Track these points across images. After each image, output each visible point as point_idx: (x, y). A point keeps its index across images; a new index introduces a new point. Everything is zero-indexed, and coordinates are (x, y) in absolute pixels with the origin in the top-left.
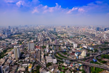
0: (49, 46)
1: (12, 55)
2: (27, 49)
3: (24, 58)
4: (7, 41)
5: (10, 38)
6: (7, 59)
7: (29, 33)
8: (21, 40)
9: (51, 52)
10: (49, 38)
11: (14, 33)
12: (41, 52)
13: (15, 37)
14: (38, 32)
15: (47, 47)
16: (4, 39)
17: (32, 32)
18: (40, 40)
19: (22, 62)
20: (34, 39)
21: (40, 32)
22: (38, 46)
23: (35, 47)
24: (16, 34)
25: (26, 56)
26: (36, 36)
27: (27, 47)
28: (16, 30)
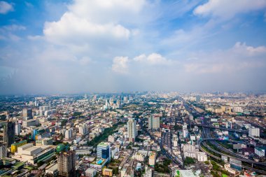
0: (188, 127)
1: (125, 133)
2: (147, 127)
3: (142, 141)
4: (118, 113)
5: (123, 109)
6: (118, 137)
7: (151, 103)
8: (138, 112)
9: (193, 138)
11: (128, 102)
12: (171, 135)
13: (129, 108)
14: (167, 102)
15: (185, 126)
16: (114, 110)
17: (156, 102)
18: (169, 115)
19: (139, 146)
20: (159, 112)
21: (169, 102)
22: (166, 124)
23: (161, 126)
24: (131, 103)
25: (145, 138)
26: (162, 108)
27: (147, 123)
28: (131, 99)
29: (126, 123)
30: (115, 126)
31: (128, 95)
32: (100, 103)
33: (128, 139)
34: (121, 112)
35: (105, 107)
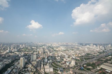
1: (18, 65)
2: (31, 60)
3: (27, 68)
4: (16, 54)
6: (14, 68)
7: (33, 47)
8: (26, 53)
10: (48, 51)
11: (22, 47)
12: (41, 62)
13: (22, 50)
14: (40, 47)
16: (13, 53)
17: (36, 47)
18: (40, 53)
19: (25, 71)
20: (36, 52)
21: (41, 47)
22: (39, 57)
23: (37, 58)
24: (23, 48)
25: (29, 66)
26: (38, 50)
27: (31, 58)
28: (24, 46)
29: (19, 59)
30: (13, 62)
31: (22, 44)
32: (4, 49)
33: (20, 68)
34: (17, 53)
35: (8, 51)
